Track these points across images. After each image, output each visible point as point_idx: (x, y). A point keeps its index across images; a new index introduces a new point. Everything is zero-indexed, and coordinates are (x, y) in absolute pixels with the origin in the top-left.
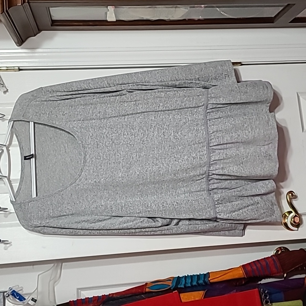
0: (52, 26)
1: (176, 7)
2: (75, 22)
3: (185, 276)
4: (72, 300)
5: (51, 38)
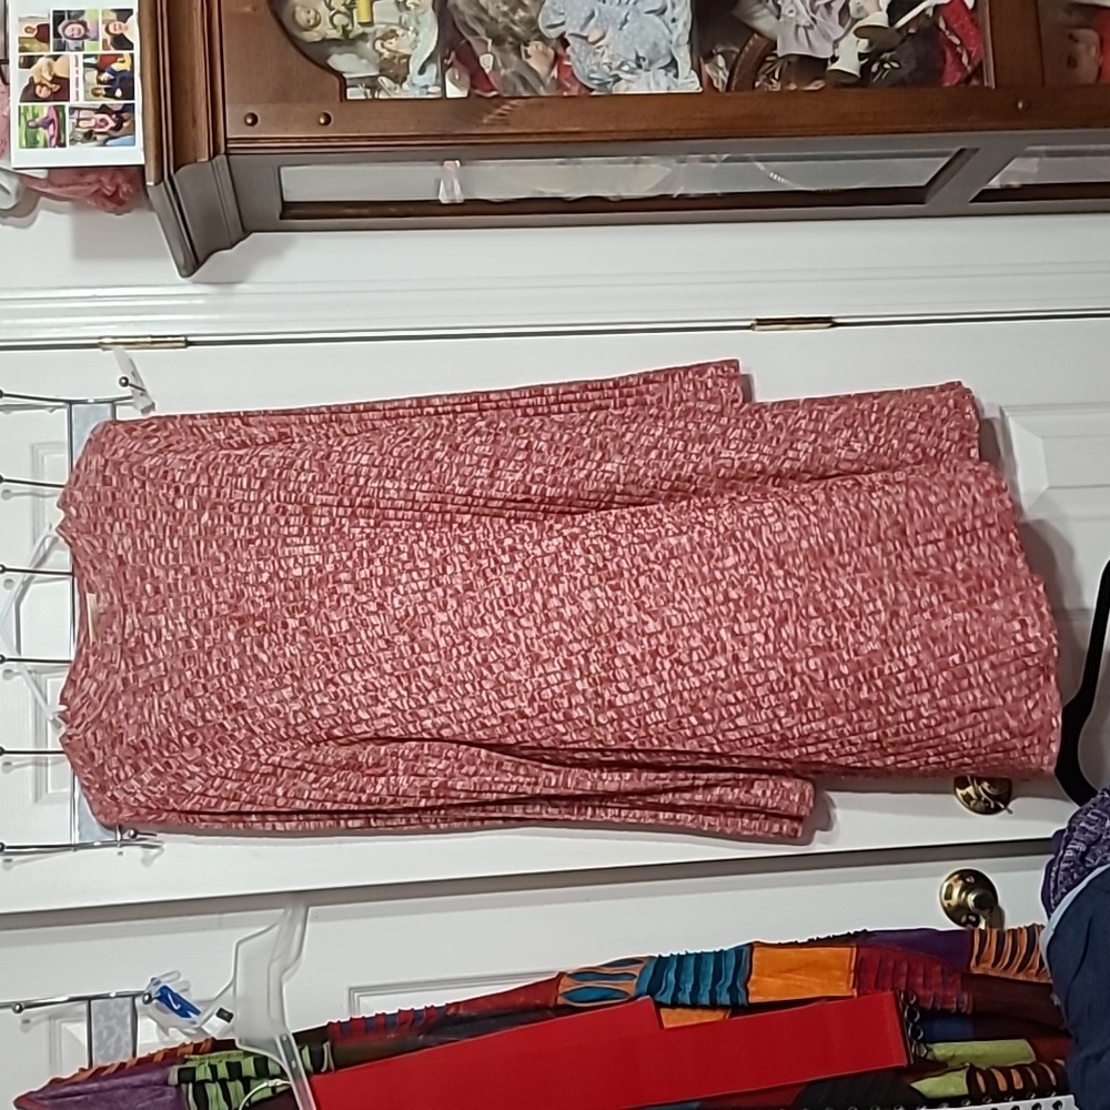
0: (281, 217)
1: (637, 163)
2: (350, 207)
4: (335, 1021)
5: (276, 252)
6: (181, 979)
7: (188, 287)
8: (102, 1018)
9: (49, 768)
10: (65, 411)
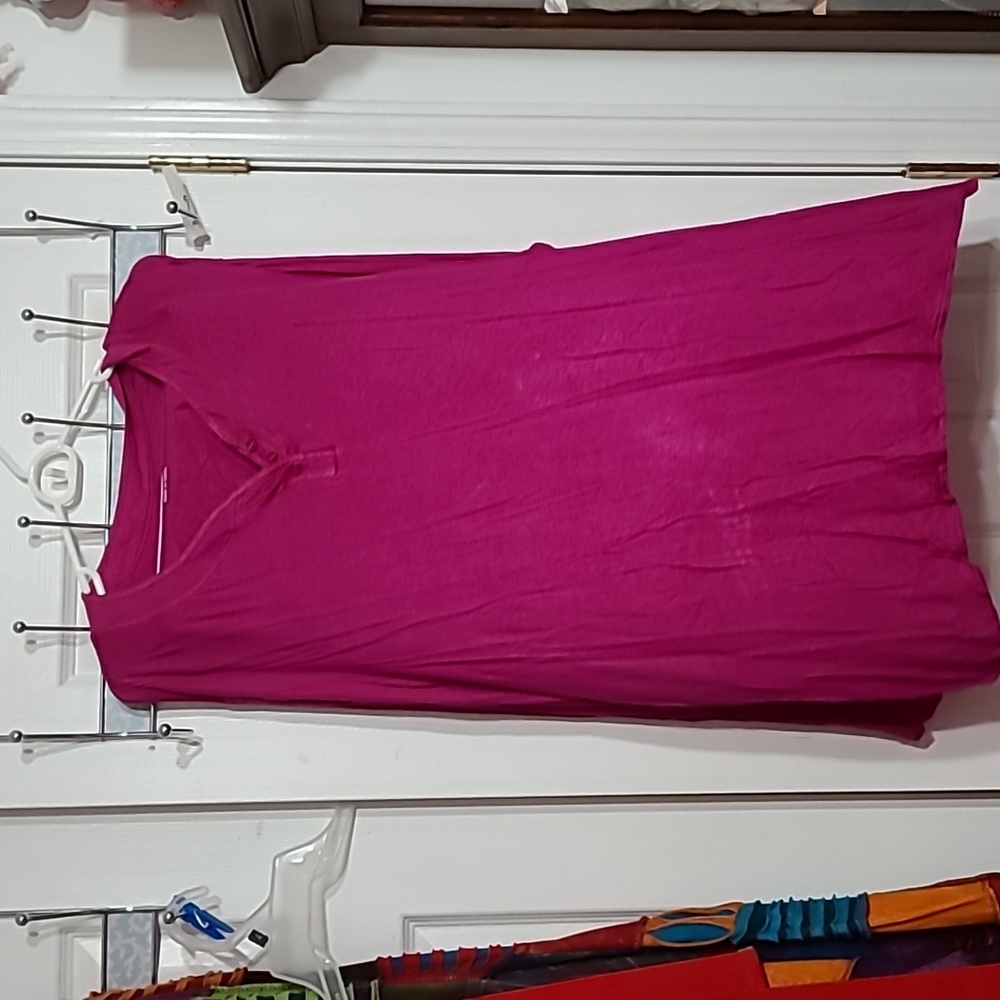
3: (782, 901)
4: (385, 956)
6: (210, 895)
7: (254, 103)
8: (119, 934)
9: (77, 649)
10: (107, 240)
